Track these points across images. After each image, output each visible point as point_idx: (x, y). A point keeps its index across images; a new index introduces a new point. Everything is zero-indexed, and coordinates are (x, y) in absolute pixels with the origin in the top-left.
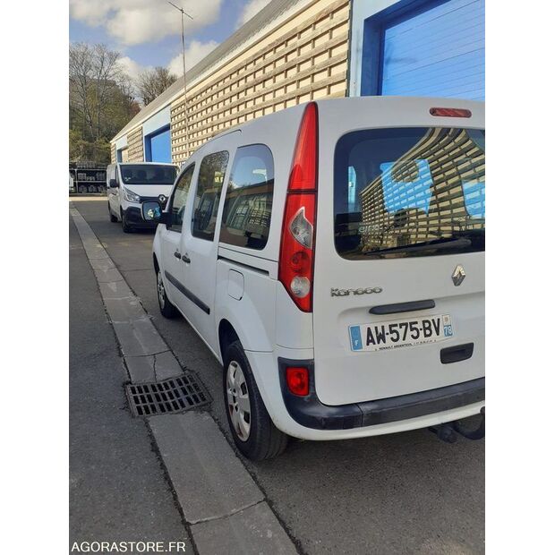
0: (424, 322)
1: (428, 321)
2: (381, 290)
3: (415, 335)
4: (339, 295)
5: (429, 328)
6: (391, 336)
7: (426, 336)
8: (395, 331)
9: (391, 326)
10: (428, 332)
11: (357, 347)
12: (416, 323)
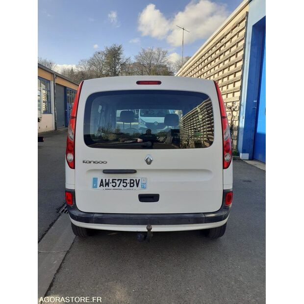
0: (131, 180)
1: (133, 180)
2: (107, 163)
3: (125, 185)
4: (86, 162)
5: (133, 183)
6: (112, 184)
7: (130, 186)
8: (115, 182)
9: (113, 180)
10: (132, 185)
11: (95, 187)
12: (127, 180)
